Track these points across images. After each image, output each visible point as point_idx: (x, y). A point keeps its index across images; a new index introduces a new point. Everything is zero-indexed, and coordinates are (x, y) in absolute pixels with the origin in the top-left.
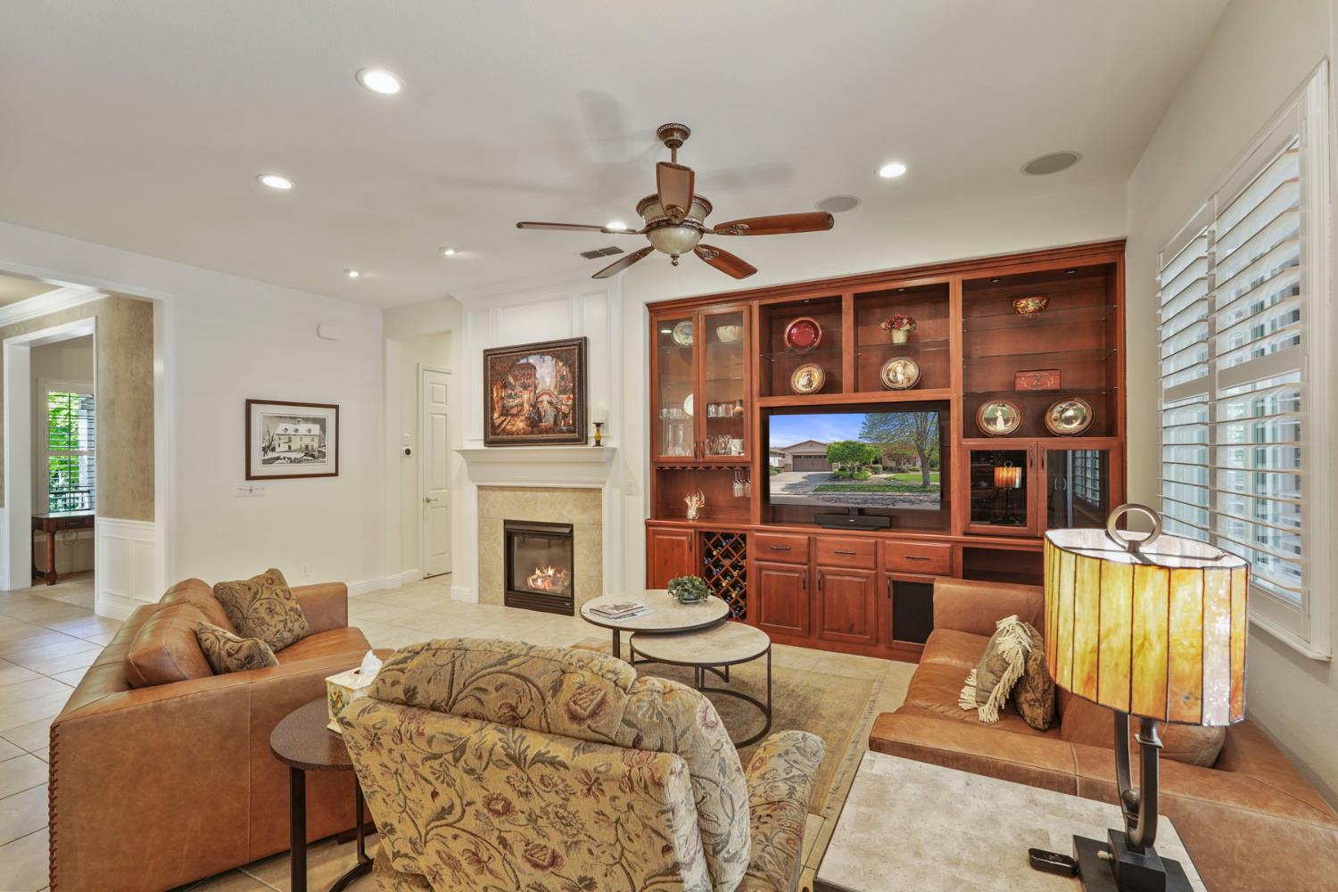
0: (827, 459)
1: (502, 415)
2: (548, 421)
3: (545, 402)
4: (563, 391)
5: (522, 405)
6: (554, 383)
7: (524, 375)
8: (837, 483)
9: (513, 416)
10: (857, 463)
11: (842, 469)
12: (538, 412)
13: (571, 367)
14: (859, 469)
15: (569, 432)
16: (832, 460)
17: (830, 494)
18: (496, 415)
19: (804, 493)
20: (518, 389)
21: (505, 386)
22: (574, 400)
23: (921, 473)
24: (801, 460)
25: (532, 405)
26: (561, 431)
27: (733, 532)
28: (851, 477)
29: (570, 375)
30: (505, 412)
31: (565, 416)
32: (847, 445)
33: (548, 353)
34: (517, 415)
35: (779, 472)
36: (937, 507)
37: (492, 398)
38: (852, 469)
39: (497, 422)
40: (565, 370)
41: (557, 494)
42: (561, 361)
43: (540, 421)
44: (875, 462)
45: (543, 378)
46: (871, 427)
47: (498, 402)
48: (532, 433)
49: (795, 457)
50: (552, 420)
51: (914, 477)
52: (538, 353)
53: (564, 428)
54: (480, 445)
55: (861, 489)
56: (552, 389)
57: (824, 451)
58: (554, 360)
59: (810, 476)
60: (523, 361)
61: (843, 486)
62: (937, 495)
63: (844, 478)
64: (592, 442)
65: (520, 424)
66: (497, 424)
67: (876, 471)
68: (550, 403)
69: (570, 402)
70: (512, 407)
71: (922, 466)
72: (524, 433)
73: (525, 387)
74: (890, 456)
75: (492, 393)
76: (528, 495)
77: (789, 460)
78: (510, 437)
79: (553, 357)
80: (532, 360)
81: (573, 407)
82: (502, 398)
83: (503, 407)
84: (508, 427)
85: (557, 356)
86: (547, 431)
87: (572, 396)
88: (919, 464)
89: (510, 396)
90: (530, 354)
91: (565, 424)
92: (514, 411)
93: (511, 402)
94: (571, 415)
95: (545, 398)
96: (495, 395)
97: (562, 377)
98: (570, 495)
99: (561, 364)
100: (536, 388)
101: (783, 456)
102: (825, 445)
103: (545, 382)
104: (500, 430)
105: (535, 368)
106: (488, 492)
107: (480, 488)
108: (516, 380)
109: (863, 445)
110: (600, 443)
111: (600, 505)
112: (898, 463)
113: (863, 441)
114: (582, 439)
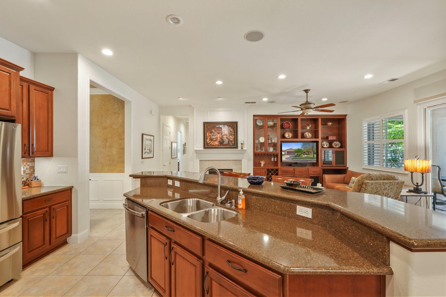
0: (294, 152)
1: (210, 140)
2: (226, 142)
3: (225, 138)
4: (231, 135)
5: (217, 138)
6: (228, 132)
7: (218, 130)
9: (214, 141)
11: (297, 154)
12: (223, 140)
13: (234, 129)
14: (301, 154)
15: (233, 145)
16: (295, 153)
17: (295, 160)
18: (208, 140)
19: (290, 160)
20: (216, 134)
21: (211, 132)
22: (234, 137)
23: (313, 155)
24: (289, 153)
25: (220, 138)
26: (230, 145)
27: (273, 169)
28: (299, 156)
29: (233, 131)
30: (211, 139)
31: (231, 141)
32: (298, 149)
33: (226, 125)
34: (215, 141)
35: (284, 155)
36: (316, 162)
37: (207, 136)
38: (299, 154)
39: (208, 142)
40: (231, 130)
41: (227, 162)
42: (230, 127)
43: (223, 142)
44: (304, 153)
45: (224, 131)
46: (303, 146)
47: (209, 137)
48: (220, 145)
49: (287, 152)
50: (227, 142)
51: (311, 156)
52: (222, 125)
53: (231, 145)
54: (202, 149)
55: (301, 158)
56: (227, 134)
57: (294, 151)
58: (228, 127)
59: (291, 156)
60: (218, 126)
61: (297, 158)
62: (316, 159)
63: (298, 156)
64: (240, 148)
65: (217, 143)
66: (208, 143)
67: (304, 155)
68: (227, 138)
69: (233, 138)
70: (214, 138)
71: (313, 154)
72: (218, 146)
73: (218, 133)
74: (307, 152)
75: (207, 134)
76: (218, 162)
77: (286, 153)
78: (213, 147)
79: (228, 126)
80: (220, 126)
81: (234, 139)
82: (210, 136)
83: (211, 138)
84: (212, 144)
85: (229, 126)
86: (225, 145)
87: (234, 136)
88: (312, 153)
89: (213, 135)
90: (220, 125)
91: (231, 144)
92: (215, 139)
93: (213, 137)
94: (233, 141)
95: (225, 136)
96: (208, 135)
97: (231, 131)
98: (232, 162)
99: (230, 128)
100: (222, 134)
101: (285, 152)
102: (293, 149)
103: (225, 132)
104: (209, 145)
105: (222, 128)
106: (203, 162)
107: (200, 161)
108: (215, 131)
109: (302, 149)
110: (242, 148)
111: (241, 164)
112: (308, 153)
113: (302, 148)
114: (237, 147)
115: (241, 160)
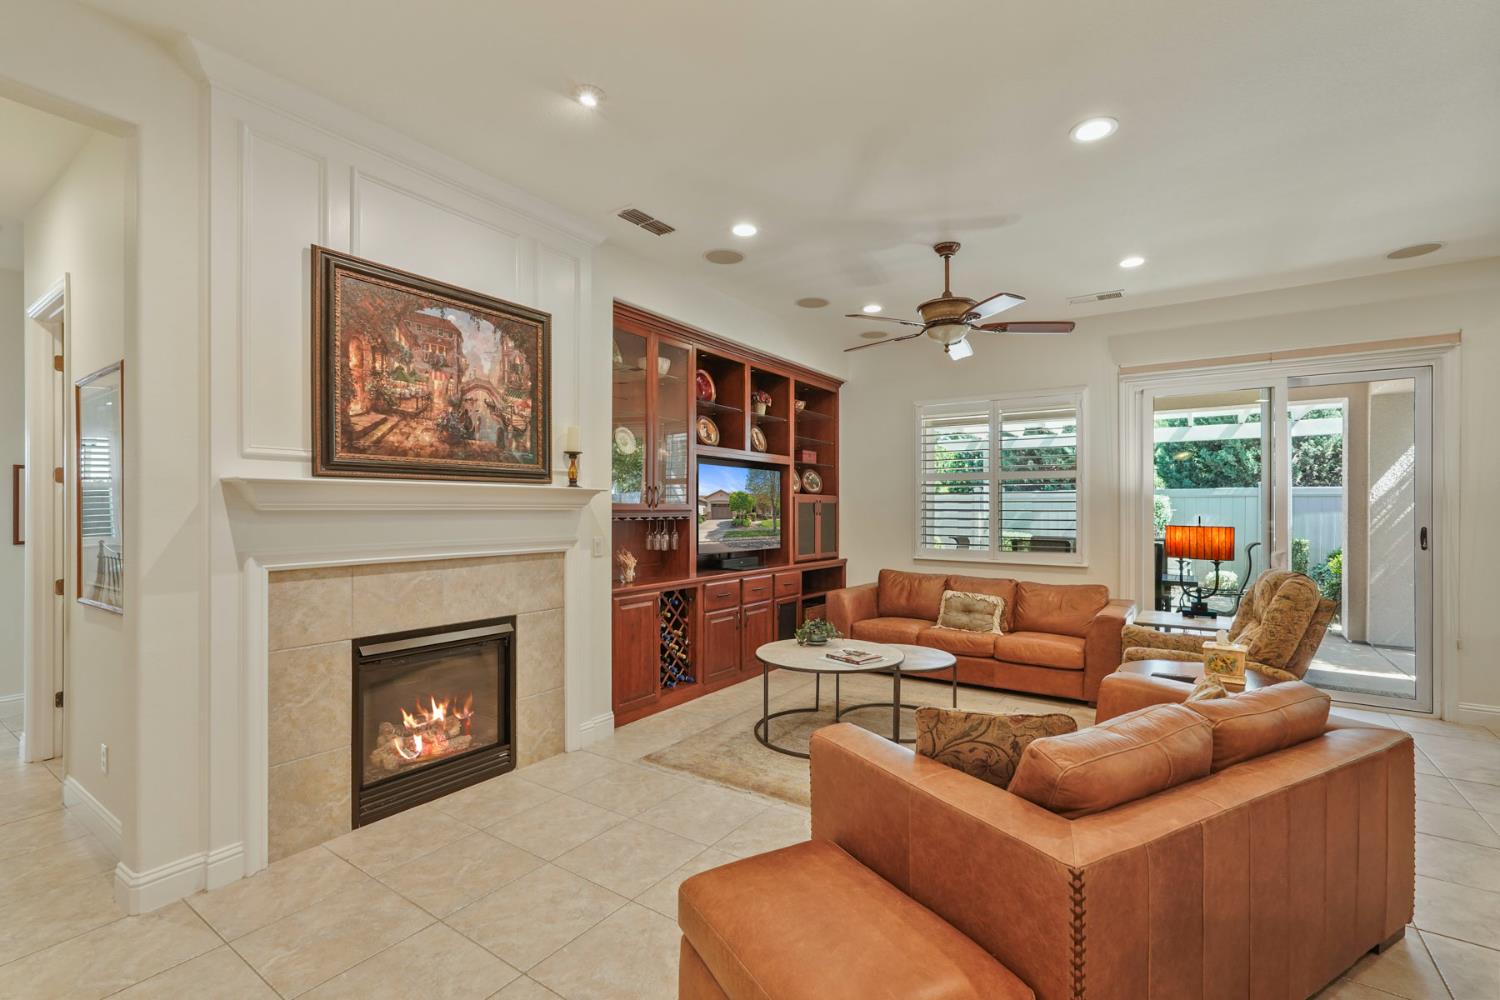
0: (730, 508)
1: (374, 408)
2: (487, 434)
3: (481, 403)
4: (516, 390)
5: (429, 397)
6: (497, 373)
7: (433, 340)
8: (736, 530)
9: (404, 415)
10: (745, 512)
11: (737, 517)
12: (465, 417)
13: (530, 354)
14: (745, 517)
15: (526, 461)
17: (732, 540)
18: (355, 408)
19: (719, 541)
20: (418, 364)
21: (384, 349)
23: (772, 520)
24: (718, 509)
25: (451, 403)
26: (512, 459)
27: (672, 589)
28: (742, 524)
29: (526, 368)
30: (383, 404)
31: (518, 433)
32: (740, 494)
33: (487, 317)
34: (415, 416)
35: (704, 519)
36: (779, 546)
37: (345, 366)
38: (742, 517)
39: (361, 423)
40: (518, 358)
41: (486, 568)
42: (513, 338)
43: (471, 436)
44: (753, 511)
45: (477, 358)
46: (751, 480)
47: (362, 379)
48: (451, 456)
49: (714, 505)
50: (494, 437)
51: (768, 524)
52: (467, 310)
53: (517, 455)
54: (299, 472)
55: (747, 534)
56: (494, 382)
57: (726, 500)
58: (499, 334)
59: (721, 523)
60: (434, 312)
61: (738, 533)
62: (779, 538)
63: (738, 525)
64: (559, 482)
65: (423, 436)
66: (359, 428)
67: (753, 519)
68: (492, 407)
69: (527, 412)
70: (402, 398)
71: (773, 515)
72: (432, 455)
73: (437, 365)
74: (760, 506)
75: (346, 355)
76: (424, 576)
77: (709, 509)
78: (401, 460)
79: (498, 326)
80: (453, 316)
82: (375, 373)
83: (379, 393)
84: (391, 438)
85: (505, 329)
86: (483, 454)
87: (530, 402)
88: (772, 512)
89: (397, 373)
90: (450, 305)
91: (517, 448)
92: (410, 407)
93: (400, 388)
94: (528, 433)
95: (481, 395)
96: (353, 361)
97: (514, 367)
98: (511, 567)
99: (511, 344)
100: (461, 372)
101: (706, 504)
102: (727, 495)
103: (481, 367)
104: (363, 443)
105: (459, 335)
106: (302, 584)
107: (276, 576)
108: (414, 341)
109: (747, 495)
110: (573, 482)
111: (560, 578)
112: (763, 512)
113: (748, 492)
114: (544, 476)
115: (562, 554)
